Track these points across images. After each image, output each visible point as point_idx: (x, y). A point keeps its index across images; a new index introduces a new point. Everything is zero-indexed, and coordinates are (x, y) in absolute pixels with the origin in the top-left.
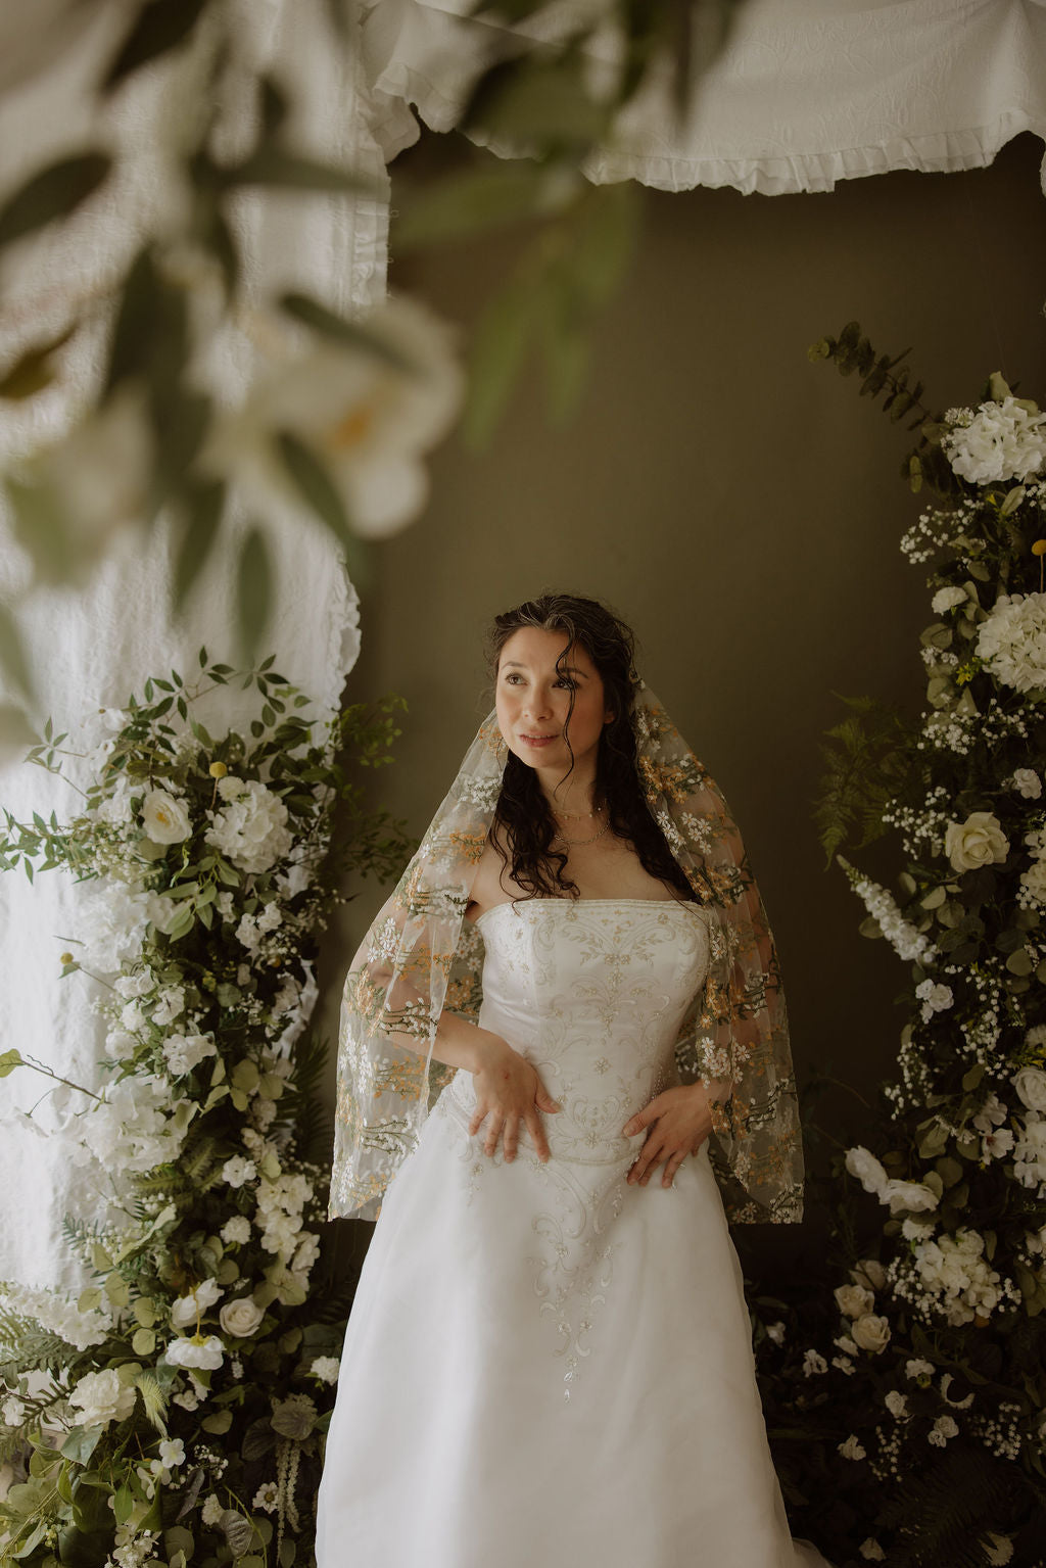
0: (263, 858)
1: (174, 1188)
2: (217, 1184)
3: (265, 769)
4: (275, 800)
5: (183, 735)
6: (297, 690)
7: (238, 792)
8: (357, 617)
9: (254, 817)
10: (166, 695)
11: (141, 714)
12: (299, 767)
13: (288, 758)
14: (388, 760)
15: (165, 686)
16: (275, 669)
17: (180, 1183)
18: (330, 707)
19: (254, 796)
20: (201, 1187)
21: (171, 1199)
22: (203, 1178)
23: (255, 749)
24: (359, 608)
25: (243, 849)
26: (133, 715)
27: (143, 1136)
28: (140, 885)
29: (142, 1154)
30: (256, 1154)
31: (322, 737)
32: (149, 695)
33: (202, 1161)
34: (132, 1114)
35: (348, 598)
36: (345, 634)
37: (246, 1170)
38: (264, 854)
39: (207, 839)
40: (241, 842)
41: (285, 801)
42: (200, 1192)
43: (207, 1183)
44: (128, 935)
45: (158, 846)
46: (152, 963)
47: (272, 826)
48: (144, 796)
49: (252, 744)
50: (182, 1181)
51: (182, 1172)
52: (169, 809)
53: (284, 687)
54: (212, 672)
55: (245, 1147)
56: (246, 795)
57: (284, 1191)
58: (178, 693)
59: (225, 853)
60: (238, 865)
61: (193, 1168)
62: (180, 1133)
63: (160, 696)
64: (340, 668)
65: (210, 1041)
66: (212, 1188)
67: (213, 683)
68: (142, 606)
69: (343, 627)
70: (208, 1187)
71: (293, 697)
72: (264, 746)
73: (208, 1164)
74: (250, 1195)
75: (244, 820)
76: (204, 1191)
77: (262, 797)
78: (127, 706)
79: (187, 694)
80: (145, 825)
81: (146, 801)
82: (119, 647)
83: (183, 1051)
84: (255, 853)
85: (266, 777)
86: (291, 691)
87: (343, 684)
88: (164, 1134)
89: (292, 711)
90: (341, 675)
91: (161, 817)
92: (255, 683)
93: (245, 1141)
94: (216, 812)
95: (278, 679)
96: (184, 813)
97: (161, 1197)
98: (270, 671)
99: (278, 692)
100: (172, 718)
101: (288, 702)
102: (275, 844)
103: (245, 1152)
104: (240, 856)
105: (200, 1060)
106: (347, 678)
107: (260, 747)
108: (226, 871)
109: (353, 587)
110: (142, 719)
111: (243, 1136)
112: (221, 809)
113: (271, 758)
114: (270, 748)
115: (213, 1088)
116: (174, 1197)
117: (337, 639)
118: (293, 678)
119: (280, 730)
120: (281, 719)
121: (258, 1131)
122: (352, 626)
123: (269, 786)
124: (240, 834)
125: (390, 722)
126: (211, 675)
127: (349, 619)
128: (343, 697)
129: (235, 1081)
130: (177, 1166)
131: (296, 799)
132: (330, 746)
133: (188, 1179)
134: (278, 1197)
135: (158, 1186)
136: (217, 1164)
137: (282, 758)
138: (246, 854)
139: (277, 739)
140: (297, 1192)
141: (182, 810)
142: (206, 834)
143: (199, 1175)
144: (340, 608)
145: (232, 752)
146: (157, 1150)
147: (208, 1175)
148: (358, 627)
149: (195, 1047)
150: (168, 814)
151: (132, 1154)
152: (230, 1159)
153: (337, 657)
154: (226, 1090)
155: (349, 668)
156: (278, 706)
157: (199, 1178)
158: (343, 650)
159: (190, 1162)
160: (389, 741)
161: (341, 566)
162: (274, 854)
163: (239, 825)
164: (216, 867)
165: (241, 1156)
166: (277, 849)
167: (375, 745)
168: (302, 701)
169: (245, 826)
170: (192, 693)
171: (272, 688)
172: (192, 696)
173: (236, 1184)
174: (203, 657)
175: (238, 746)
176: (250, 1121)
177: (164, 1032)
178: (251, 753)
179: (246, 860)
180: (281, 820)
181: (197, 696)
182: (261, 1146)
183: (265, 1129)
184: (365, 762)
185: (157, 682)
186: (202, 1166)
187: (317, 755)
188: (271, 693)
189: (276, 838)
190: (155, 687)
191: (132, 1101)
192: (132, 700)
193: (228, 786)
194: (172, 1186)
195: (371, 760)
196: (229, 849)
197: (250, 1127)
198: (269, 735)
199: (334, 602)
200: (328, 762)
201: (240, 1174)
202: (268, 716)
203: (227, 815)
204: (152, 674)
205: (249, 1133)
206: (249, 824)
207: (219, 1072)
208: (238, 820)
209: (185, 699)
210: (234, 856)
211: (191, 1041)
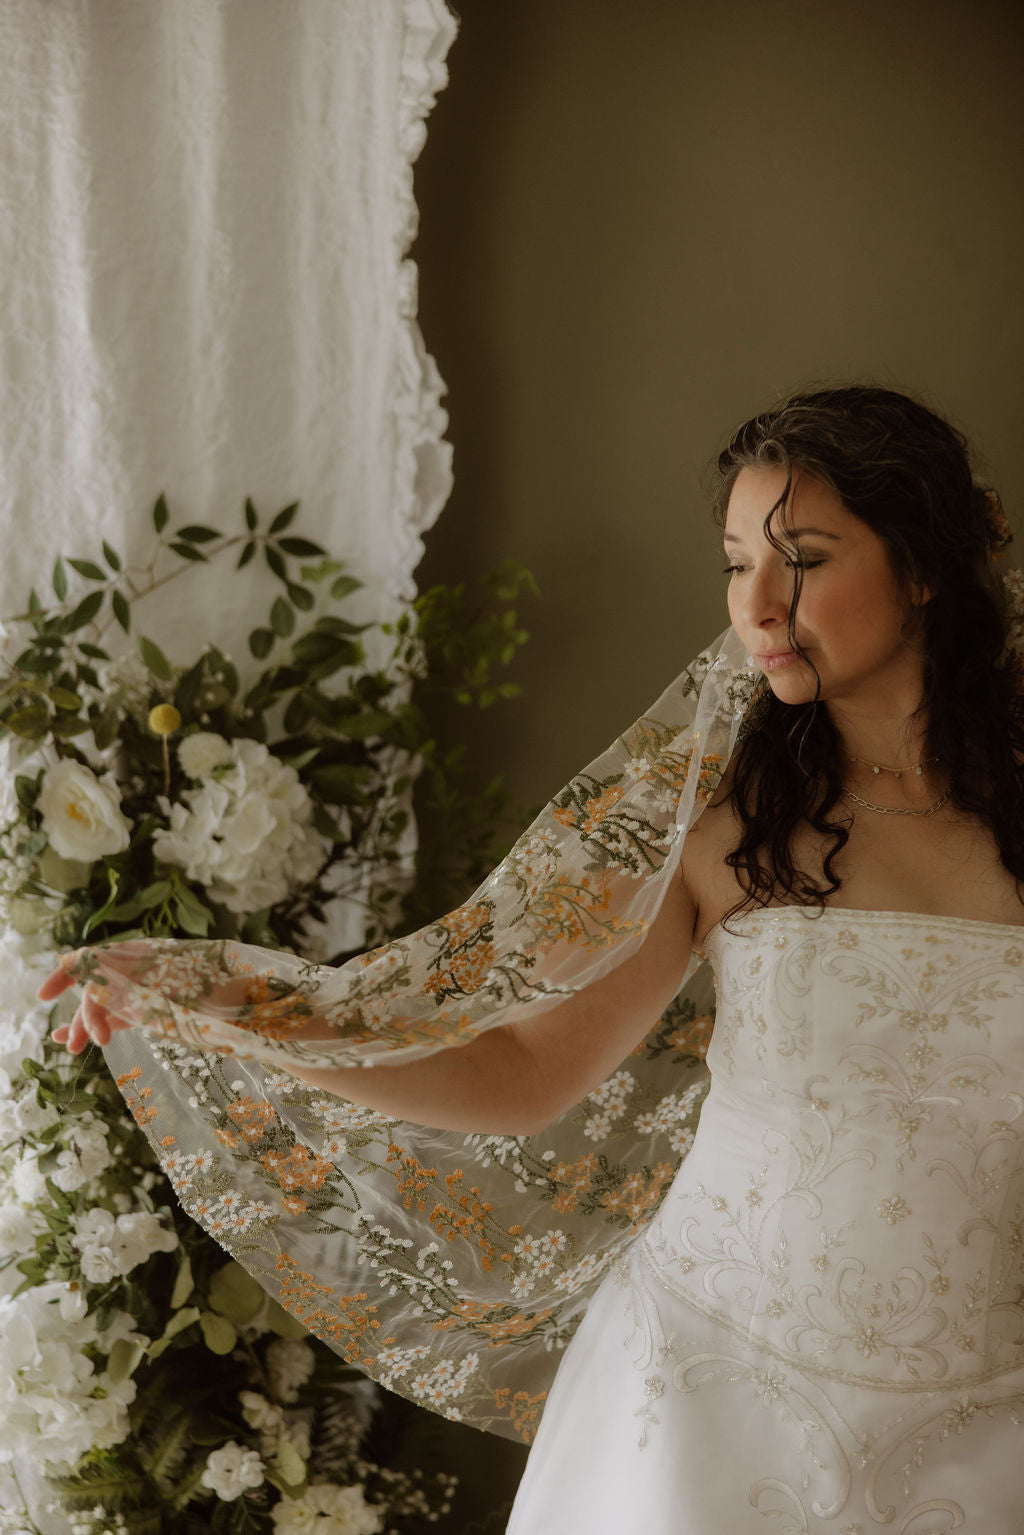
0: (263, 884)
1: (125, 1499)
2: (198, 1494)
3: (274, 720)
4: (285, 774)
5: (123, 659)
6: (339, 566)
7: (214, 760)
8: (442, 419)
9: (240, 806)
10: (94, 586)
11: (49, 625)
12: (339, 711)
13: (319, 697)
14: (509, 691)
15: (88, 570)
16: (296, 529)
17: (134, 1491)
18: (396, 592)
19: (241, 767)
20: (175, 1498)
21: (119, 1519)
22: (175, 1481)
23: (255, 680)
24: (444, 402)
25: (221, 866)
26: (35, 626)
27: (52, 1396)
28: (46, 939)
29: (51, 1431)
30: (268, 1441)
31: (381, 654)
32: (60, 589)
33: (169, 1453)
34: (34, 1356)
35: (425, 383)
36: (423, 455)
37: (244, 1469)
38: (263, 876)
39: (157, 849)
40: (217, 854)
41: (304, 776)
42: (173, 1508)
43: (184, 1492)
44: (18, 1025)
45: (72, 865)
46: (42, 1075)
47: (273, 823)
48: (42, 773)
49: (250, 670)
50: (139, 1488)
51: (140, 1471)
52: (85, 797)
53: (314, 562)
54: (177, 540)
55: (245, 1426)
56: (229, 767)
57: (322, 1515)
58: (114, 580)
59: (191, 875)
60: (216, 897)
61: (156, 1463)
62: (124, 1392)
63: (78, 588)
64: (413, 519)
65: (164, 1224)
66: (192, 1502)
67: (180, 561)
68: (46, 427)
69: (419, 441)
70: (184, 1500)
71: (328, 581)
72: (273, 674)
73: (180, 1456)
74: (258, 1519)
75: (221, 812)
76: (179, 1507)
77: (260, 768)
78: (24, 610)
79: (130, 585)
80: (46, 826)
81: (47, 783)
82: (9, 505)
83: (108, 1239)
84: (243, 873)
85: (277, 732)
86: (325, 569)
87: (418, 550)
88: (92, 1396)
89: (328, 605)
90: (415, 531)
91: (74, 812)
92: (260, 555)
93: (246, 1415)
94: (174, 798)
95: (305, 548)
96: (113, 804)
97: (99, 1513)
98: (289, 532)
99: (306, 573)
100: (103, 629)
101: (320, 589)
102: (284, 856)
103: (247, 1437)
104: (217, 882)
105: (144, 1258)
106: (425, 537)
107: (265, 677)
108: (188, 908)
109: (431, 361)
110: (51, 634)
111: (241, 1407)
112: (185, 794)
113: (287, 697)
114: (284, 678)
115: (174, 1312)
116: (126, 1516)
117: (408, 464)
118: (334, 544)
119: (301, 643)
120: (305, 622)
121: (273, 1400)
122: (433, 436)
123: (275, 750)
124: (217, 839)
125: (510, 619)
126: (175, 547)
127: (428, 424)
128: (421, 575)
129: (215, 1300)
130: (125, 1457)
131: (333, 773)
132: (399, 669)
133: (149, 1484)
134: (310, 1524)
135: (95, 1494)
136: (194, 1459)
137: (306, 697)
138: (229, 876)
139: (299, 661)
140: (347, 1517)
141: (108, 796)
142: (153, 841)
143: (167, 1477)
144: (408, 405)
145: (209, 687)
146: (78, 1423)
147: (184, 1476)
148: (447, 437)
149: (134, 1233)
150: (85, 806)
151: (38, 1430)
152: (219, 1446)
153: (408, 498)
154: (194, 1315)
155: (430, 518)
156: (301, 596)
157: (168, 1482)
158: (420, 483)
159: (151, 1451)
160: (507, 655)
161: (405, 324)
162: (285, 876)
163: (212, 822)
164: (173, 904)
165: (240, 1443)
166: (289, 866)
167: (483, 663)
168: (347, 585)
169: (222, 825)
170: (142, 580)
171: (294, 565)
172: (140, 587)
173: (227, 1494)
174: (160, 513)
175: (220, 677)
176: (256, 1377)
177: (74, 1202)
178: (250, 687)
179: (231, 890)
180: (293, 814)
181: (152, 587)
182: (278, 1426)
183: (290, 1397)
184: (464, 698)
185: (75, 564)
186: (172, 1460)
187: (373, 688)
188: (295, 576)
189: (286, 845)
190: (71, 575)
191: (32, 1333)
192: (33, 601)
193: (199, 751)
194: (120, 1494)
195: (475, 693)
196: (198, 868)
197: (257, 1389)
198: (283, 653)
199: (399, 394)
200: (396, 700)
201: (234, 1475)
202: (281, 616)
203: (194, 805)
204: (68, 552)
205: (252, 1401)
206: (231, 820)
207: (184, 1284)
208: (212, 813)
209: (126, 592)
210: (206, 881)
211: (127, 1223)
